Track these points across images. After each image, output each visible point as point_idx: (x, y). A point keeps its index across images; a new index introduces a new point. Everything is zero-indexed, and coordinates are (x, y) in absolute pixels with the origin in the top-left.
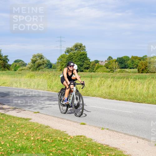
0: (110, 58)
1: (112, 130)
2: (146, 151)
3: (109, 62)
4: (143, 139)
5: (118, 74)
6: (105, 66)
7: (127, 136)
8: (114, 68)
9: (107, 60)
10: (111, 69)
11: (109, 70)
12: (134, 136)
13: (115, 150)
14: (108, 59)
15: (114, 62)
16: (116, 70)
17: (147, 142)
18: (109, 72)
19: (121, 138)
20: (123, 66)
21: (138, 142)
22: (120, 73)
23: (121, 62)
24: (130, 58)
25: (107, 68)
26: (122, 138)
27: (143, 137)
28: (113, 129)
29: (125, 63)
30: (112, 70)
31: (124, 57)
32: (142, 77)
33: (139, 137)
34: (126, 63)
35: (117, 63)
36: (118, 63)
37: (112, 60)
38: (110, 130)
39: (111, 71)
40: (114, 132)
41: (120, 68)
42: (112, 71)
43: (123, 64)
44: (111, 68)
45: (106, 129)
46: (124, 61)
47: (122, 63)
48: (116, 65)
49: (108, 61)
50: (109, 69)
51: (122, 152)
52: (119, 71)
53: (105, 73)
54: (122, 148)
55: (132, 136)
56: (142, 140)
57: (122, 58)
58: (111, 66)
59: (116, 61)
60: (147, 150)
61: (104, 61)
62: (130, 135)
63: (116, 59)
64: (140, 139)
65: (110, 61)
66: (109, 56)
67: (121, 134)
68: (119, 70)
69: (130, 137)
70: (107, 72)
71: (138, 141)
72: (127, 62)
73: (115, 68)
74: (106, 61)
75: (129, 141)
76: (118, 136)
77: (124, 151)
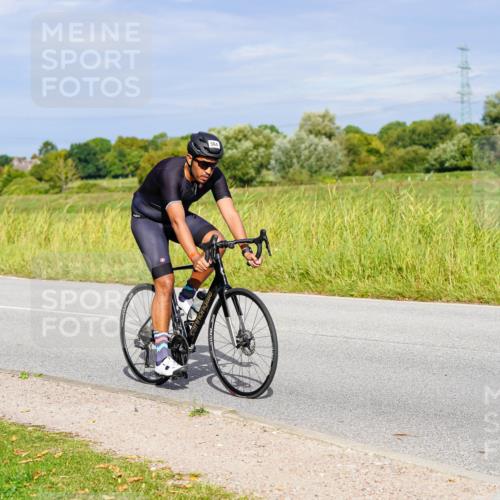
0: (48, 147)
1: (55, 379)
2: (165, 435)
4: (154, 398)
7: (102, 394)
8: (63, 178)
12: (126, 392)
13: (65, 441)
14: (40, 151)
15: (62, 160)
17: (165, 406)
19: (83, 401)
20: (90, 169)
21: (136, 410)
23: (82, 156)
25: (40, 179)
26: (88, 401)
28: (60, 375)
31: (94, 141)
33: (139, 395)
35: (70, 161)
37: (53, 153)
38: (49, 378)
40: (61, 384)
42: (57, 190)
44: (52, 180)
45: (35, 375)
46: (94, 154)
47: (86, 161)
48: (67, 168)
49: (42, 156)
50: (48, 181)
51: (87, 445)
52: (79, 188)
53: (33, 196)
54: (87, 432)
55: (117, 392)
56: (150, 402)
57: (86, 144)
58: (50, 173)
59: (68, 155)
60: (165, 432)
62: (113, 391)
64: (142, 400)
65: (48, 156)
67: (84, 389)
68: (77, 183)
69: (112, 395)
71: (139, 407)
72: (102, 157)
73: (67, 178)
74: (34, 157)
75: (108, 410)
76: (74, 397)
77: (95, 443)
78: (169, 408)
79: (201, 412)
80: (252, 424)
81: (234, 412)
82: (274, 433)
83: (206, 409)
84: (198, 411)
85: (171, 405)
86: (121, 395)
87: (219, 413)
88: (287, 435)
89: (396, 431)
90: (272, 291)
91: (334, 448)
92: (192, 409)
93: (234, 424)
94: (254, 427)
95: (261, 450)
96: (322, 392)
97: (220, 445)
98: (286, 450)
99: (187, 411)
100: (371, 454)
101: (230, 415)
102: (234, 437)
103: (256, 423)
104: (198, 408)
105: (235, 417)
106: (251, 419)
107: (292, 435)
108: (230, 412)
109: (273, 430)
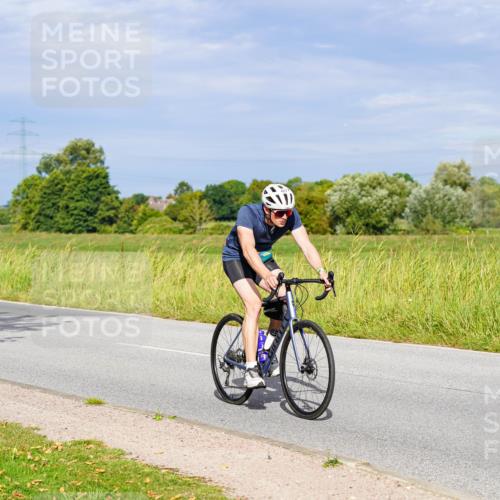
0: (183, 187)
1: (189, 422)
2: (299, 485)
3: (180, 202)
4: (287, 446)
5: (210, 238)
6: (167, 214)
7: (236, 440)
8: (197, 219)
9: (173, 193)
10: (186, 224)
11: (181, 226)
12: (259, 438)
13: (198, 486)
14: (176, 191)
15: (197, 201)
16: (204, 226)
17: (298, 455)
18: (181, 232)
19: (217, 446)
20: (225, 211)
21: (269, 458)
22: (214, 236)
23: (217, 198)
24: (248, 185)
25: (175, 219)
26: (221, 445)
27: (285, 440)
28: (193, 418)
29: (232, 202)
30: (190, 226)
31: (229, 182)
32: (285, 247)
33: (273, 443)
34: (236, 203)
35: (205, 202)
36: (209, 202)
37: (189, 193)
38: (183, 421)
39: (187, 227)
40: (195, 427)
41: (216, 219)
42: (191, 230)
43: (224, 207)
44: (186, 220)
45: (169, 417)
46: (229, 196)
47: (222, 203)
48: (201, 209)
49: (177, 196)
50: (182, 221)
51: (220, 491)
52: (213, 229)
53: (166, 236)
54: (221, 478)
55: (251, 438)
56: (283, 450)
57: (221, 186)
58: (185, 213)
59: (203, 196)
60: (298, 481)
61: (164, 199)
62: (246, 436)
63: (203, 190)
64: (276, 448)
65: (183, 196)
66: (179, 181)
67: (217, 434)
68: (211, 224)
69: (245, 441)
70: (174, 232)
71: (272, 455)
72: (237, 200)
73: (201, 219)
74: (169, 197)
75: (241, 456)
76: (209, 441)
77: (227, 489)
78: (302, 457)
79: (334, 462)
80: (386, 478)
81: (368, 464)
82: (408, 488)
83: (339, 460)
84: (331, 462)
85: (304, 454)
86: (254, 442)
87: (350, 464)
88: (421, 492)
90: (405, 341)
92: (326, 459)
93: (368, 477)
94: (388, 481)
96: (456, 449)
97: (353, 498)
99: (320, 461)
101: (364, 468)
102: (369, 490)
103: (389, 477)
104: (331, 459)
105: (369, 470)
106: (385, 473)
107: (427, 491)
108: (364, 464)
109: (407, 485)
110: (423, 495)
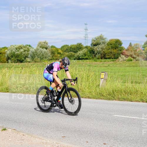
79: (5, 129)
80: (20, 133)
81: (15, 130)
82: (26, 136)
84: (4, 129)
87: (10, 130)
88: (30, 137)
89: (63, 136)
91: (44, 140)
92: (2, 129)
93: (15, 133)
94: (20, 134)
95: (22, 141)
96: (41, 124)
97: (10, 139)
98: (30, 141)
100: (55, 142)
101: (13, 130)
102: (15, 137)
103: (21, 133)
104: (4, 128)
105: (15, 131)
106: (20, 132)
107: (32, 136)
108: (14, 130)
109: (26, 135)
110: (31, 138)
